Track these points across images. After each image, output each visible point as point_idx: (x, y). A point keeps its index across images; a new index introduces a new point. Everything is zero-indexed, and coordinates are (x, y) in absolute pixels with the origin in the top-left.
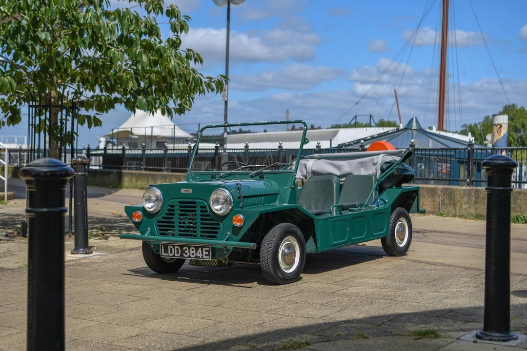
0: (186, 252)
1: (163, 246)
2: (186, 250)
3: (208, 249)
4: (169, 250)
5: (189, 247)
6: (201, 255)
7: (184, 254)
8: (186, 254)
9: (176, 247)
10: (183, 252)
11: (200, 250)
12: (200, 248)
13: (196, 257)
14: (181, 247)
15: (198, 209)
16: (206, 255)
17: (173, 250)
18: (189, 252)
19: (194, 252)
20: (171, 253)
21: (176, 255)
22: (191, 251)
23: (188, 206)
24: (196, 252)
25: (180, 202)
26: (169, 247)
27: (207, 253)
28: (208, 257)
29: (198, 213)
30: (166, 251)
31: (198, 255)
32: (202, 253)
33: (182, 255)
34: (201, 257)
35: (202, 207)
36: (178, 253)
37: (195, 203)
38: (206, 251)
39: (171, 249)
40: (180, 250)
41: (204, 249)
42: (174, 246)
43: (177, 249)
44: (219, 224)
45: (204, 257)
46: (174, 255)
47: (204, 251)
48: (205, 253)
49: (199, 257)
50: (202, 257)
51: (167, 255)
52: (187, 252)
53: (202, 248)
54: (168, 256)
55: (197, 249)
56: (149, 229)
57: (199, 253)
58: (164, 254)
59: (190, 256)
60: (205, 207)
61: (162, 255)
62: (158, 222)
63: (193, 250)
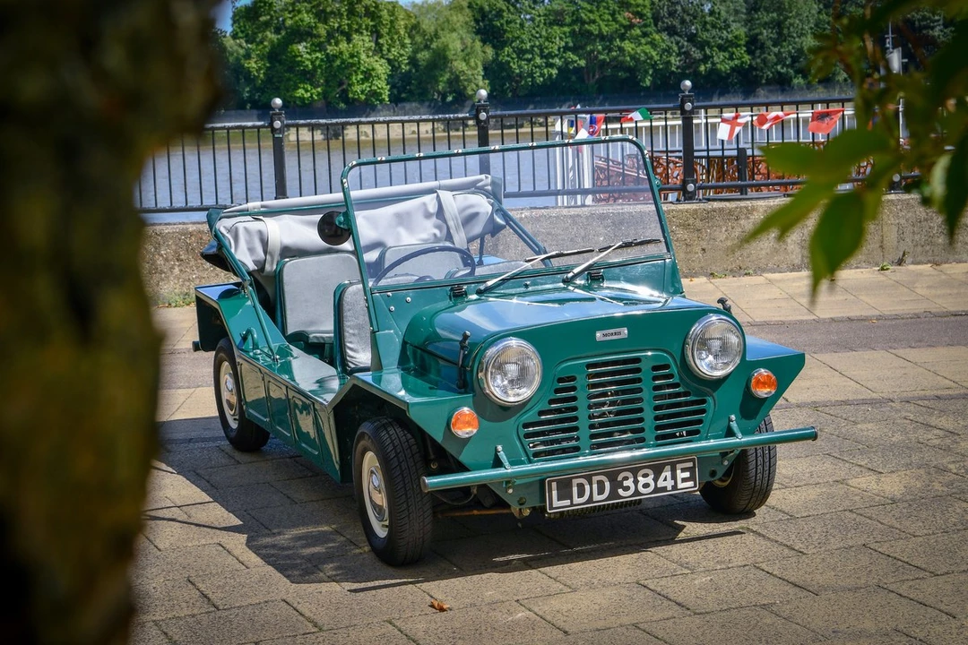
0: (626, 483)
1: (554, 485)
2: (626, 478)
3: (690, 464)
4: (575, 489)
5: (635, 472)
6: (669, 484)
7: (621, 491)
8: (627, 489)
9: (595, 479)
10: (616, 485)
11: (667, 473)
12: (668, 467)
13: (657, 490)
14: (612, 477)
15: (646, 373)
16: (684, 480)
17: (587, 487)
18: (636, 482)
19: (650, 480)
20: (581, 494)
21: (596, 497)
22: (640, 478)
23: (615, 373)
24: (656, 480)
25: (589, 366)
26: (575, 482)
27: (687, 475)
28: (690, 484)
29: (647, 383)
30: (565, 492)
31: (661, 483)
32: (674, 477)
33: (614, 494)
34: (669, 488)
35: (655, 368)
36: (601, 491)
37: (637, 360)
38: (683, 470)
39: (581, 486)
40: (607, 484)
41: (679, 466)
42: (588, 478)
43: (601, 484)
44: (703, 402)
45: (681, 485)
46: (590, 500)
47: (679, 471)
48: (681, 475)
49: (664, 489)
50: (675, 487)
51: (567, 502)
52: (629, 483)
53: (673, 466)
54: (572, 505)
55: (658, 471)
56: (500, 448)
57: (665, 480)
58: (557, 504)
59: (637, 493)
60: (666, 367)
61: (551, 508)
62: (526, 426)
63: (645, 476)
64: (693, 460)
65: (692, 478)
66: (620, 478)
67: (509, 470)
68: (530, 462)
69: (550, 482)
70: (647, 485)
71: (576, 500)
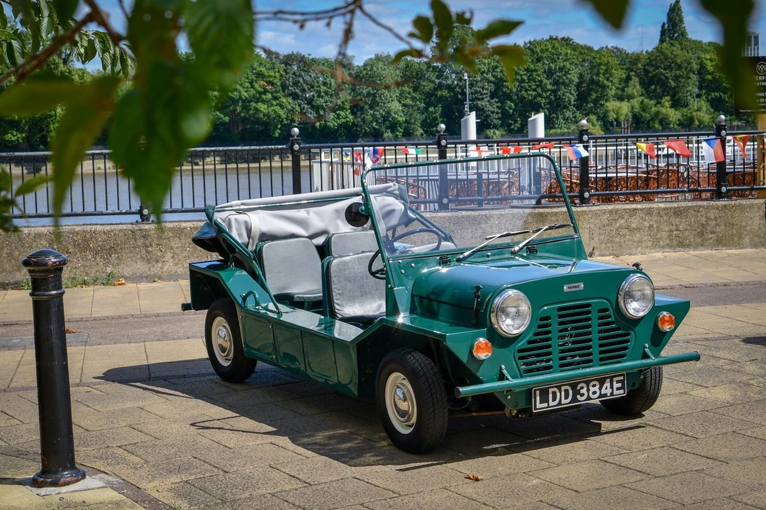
0: (582, 391)
1: (538, 392)
2: (582, 388)
3: (622, 378)
4: (551, 396)
5: (588, 383)
6: (609, 391)
7: (578, 396)
8: (582, 395)
9: (563, 388)
10: (576, 392)
11: (607, 384)
12: (608, 380)
13: (601, 396)
14: (574, 386)
15: (594, 315)
16: (618, 389)
17: (558, 394)
18: (588, 390)
19: (596, 389)
20: (554, 399)
21: (564, 401)
22: (591, 388)
23: (575, 315)
24: (600, 389)
25: (559, 309)
26: (551, 390)
27: (620, 385)
28: (622, 391)
29: (595, 322)
30: (544, 399)
31: (603, 391)
32: (612, 387)
33: (574, 399)
34: (609, 394)
35: (600, 311)
36: (566, 397)
37: (589, 305)
38: (618, 382)
39: (554, 393)
40: (571, 392)
41: (615, 379)
42: (559, 388)
43: (567, 391)
44: (628, 334)
45: (616, 392)
46: (560, 403)
47: (615, 383)
48: (616, 385)
49: (605, 395)
50: (612, 394)
51: (546, 405)
52: (584, 391)
53: (611, 379)
54: (549, 407)
55: (602, 382)
56: (503, 367)
57: (606, 389)
58: (540, 406)
59: (588, 398)
60: (607, 310)
61: (536, 409)
62: (520, 351)
63: (594, 386)
64: (623, 375)
65: (622, 388)
66: (578, 388)
67: (512, 382)
68: (522, 377)
69: (535, 390)
70: (594, 393)
71: (551, 403)
